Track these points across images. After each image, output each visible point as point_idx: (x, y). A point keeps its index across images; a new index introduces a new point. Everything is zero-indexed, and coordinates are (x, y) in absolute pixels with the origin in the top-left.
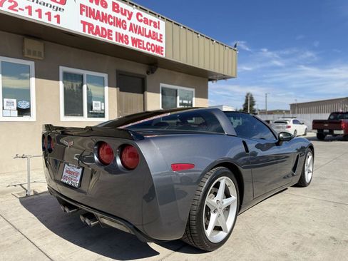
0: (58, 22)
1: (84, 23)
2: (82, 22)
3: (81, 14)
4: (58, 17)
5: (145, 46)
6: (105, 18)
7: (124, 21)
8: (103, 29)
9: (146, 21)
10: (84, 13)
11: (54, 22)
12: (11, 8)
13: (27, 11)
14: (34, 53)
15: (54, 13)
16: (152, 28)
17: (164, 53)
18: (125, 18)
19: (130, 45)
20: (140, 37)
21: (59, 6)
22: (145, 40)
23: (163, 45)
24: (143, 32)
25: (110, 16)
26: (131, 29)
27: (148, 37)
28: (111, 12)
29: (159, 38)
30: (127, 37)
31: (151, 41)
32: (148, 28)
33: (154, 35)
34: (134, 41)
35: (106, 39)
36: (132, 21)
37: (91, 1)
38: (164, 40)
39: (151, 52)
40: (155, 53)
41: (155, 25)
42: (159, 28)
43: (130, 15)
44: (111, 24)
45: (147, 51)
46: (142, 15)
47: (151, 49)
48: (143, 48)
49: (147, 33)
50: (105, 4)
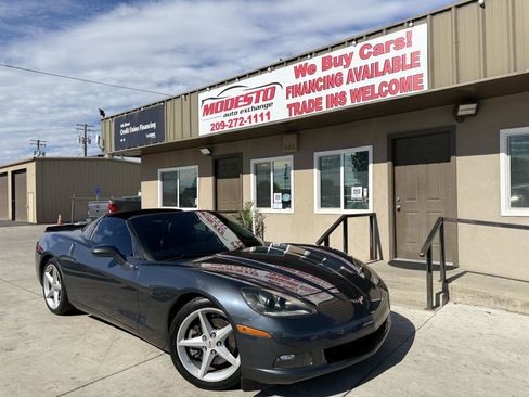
0: (269, 118)
1: (289, 106)
3: (287, 97)
4: (268, 114)
5: (377, 92)
6: (313, 86)
7: (340, 74)
8: (311, 101)
9: (379, 50)
10: (290, 95)
11: (265, 121)
12: (241, 124)
13: (248, 121)
14: (290, 147)
15: (265, 111)
16: (393, 53)
17: (425, 83)
18: (340, 69)
19: (349, 103)
20: (367, 82)
21: (269, 102)
22: (376, 81)
23: (423, 69)
24: (372, 71)
25: (320, 80)
26: (350, 79)
27: (383, 73)
28: (319, 74)
29: (408, 62)
30: (343, 94)
31: (388, 78)
32: (381, 59)
33: (397, 65)
34: (355, 94)
35: (315, 112)
36: (352, 67)
37: (297, 77)
38: (423, 59)
39: (389, 96)
40: (399, 94)
41: (399, 44)
42: (409, 44)
43: (348, 58)
44: (319, 90)
45: (380, 99)
46: (368, 46)
47: (390, 91)
48: (374, 96)
49: (381, 69)
50: (312, 69)
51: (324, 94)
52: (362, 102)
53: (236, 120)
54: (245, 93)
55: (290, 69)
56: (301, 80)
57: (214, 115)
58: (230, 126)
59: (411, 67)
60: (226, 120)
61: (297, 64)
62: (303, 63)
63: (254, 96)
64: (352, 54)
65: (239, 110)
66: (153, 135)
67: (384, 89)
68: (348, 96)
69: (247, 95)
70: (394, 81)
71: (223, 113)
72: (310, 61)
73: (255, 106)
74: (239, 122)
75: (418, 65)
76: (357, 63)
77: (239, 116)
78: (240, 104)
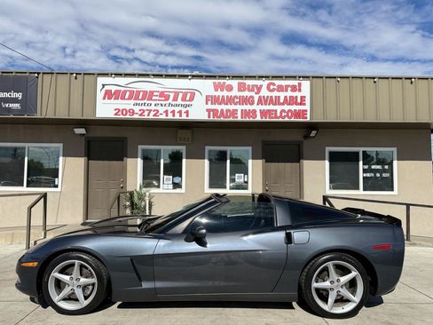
0: (187, 116)
1: (209, 110)
2: (207, 110)
3: (207, 104)
4: (187, 112)
5: (278, 115)
6: (230, 100)
7: (252, 97)
8: (228, 111)
9: (280, 88)
10: (210, 102)
11: (184, 117)
12: (155, 115)
13: (164, 114)
14: (185, 139)
15: (184, 110)
16: (289, 93)
17: (308, 116)
18: (253, 94)
19: (258, 118)
20: (271, 107)
21: (188, 103)
22: (279, 108)
23: (307, 107)
24: (276, 101)
25: (236, 97)
26: (260, 102)
27: (283, 104)
28: (235, 92)
29: (299, 101)
30: (255, 111)
31: (286, 107)
32: (282, 95)
33: (292, 101)
34: (263, 113)
35: (231, 119)
36: (261, 94)
37: (216, 90)
38: (308, 101)
39: (287, 119)
40: (293, 119)
41: (294, 89)
42: (300, 90)
43: (259, 89)
44: (236, 104)
45: (281, 120)
46: (274, 84)
47: (287, 116)
48: (276, 117)
49: (282, 101)
50: (230, 88)
51: (239, 108)
52: (268, 120)
53: (150, 111)
54: (161, 90)
55: (210, 82)
56: (219, 93)
57: (120, 101)
58: (141, 115)
59: (301, 104)
60: (137, 109)
61: (217, 81)
62: (222, 81)
63: (172, 95)
64: (261, 86)
65: (153, 103)
66: (16, 106)
67: (283, 114)
68: (258, 113)
69: (163, 92)
70: (290, 111)
71: (132, 102)
72: (228, 82)
73: (174, 103)
74: (152, 113)
75: (305, 104)
76: (264, 93)
77: (153, 107)
78: (154, 98)
